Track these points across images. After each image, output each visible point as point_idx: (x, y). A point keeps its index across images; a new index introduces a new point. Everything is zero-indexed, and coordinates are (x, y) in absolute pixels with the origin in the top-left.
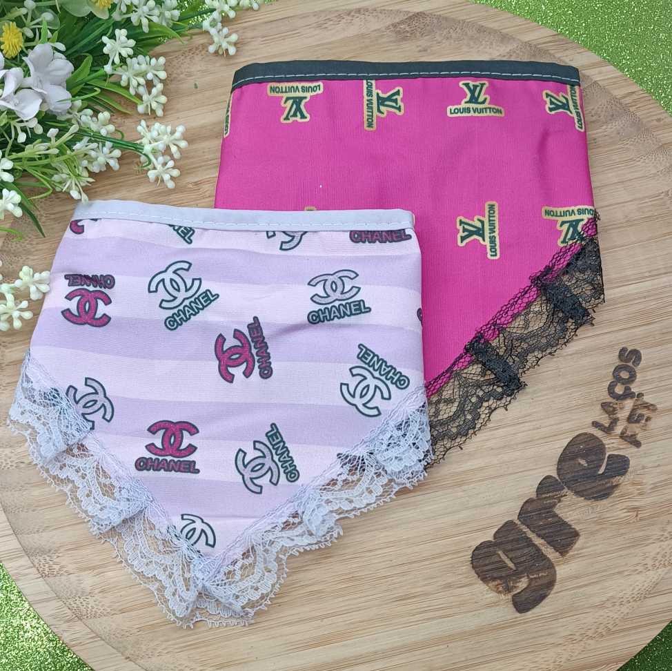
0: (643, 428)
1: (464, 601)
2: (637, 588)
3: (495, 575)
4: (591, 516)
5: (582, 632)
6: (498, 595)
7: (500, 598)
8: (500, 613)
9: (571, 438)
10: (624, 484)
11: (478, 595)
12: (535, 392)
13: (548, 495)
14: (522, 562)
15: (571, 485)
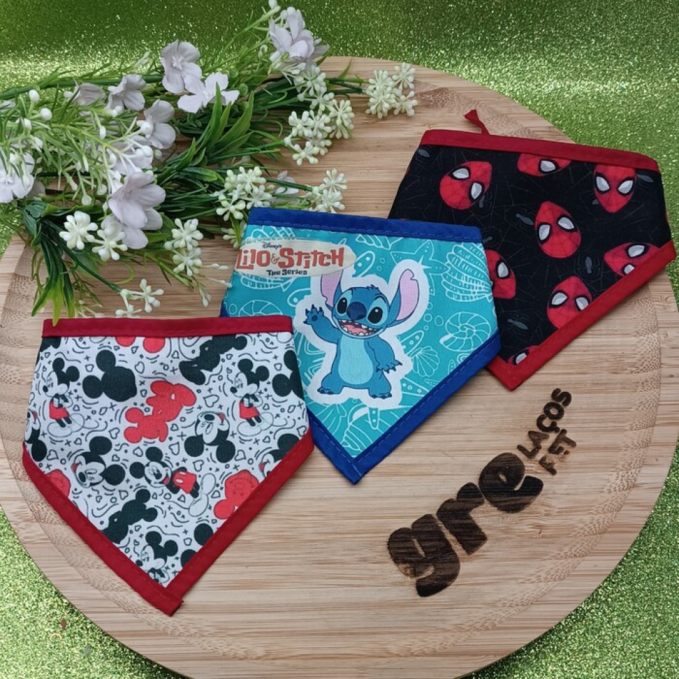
0: (561, 459)
1: (374, 575)
2: (528, 595)
3: (406, 558)
4: (500, 525)
5: (471, 623)
6: (405, 576)
7: (406, 580)
8: (403, 592)
9: (497, 456)
10: (535, 503)
11: (388, 573)
12: (474, 410)
13: (467, 500)
14: (431, 552)
15: (489, 494)
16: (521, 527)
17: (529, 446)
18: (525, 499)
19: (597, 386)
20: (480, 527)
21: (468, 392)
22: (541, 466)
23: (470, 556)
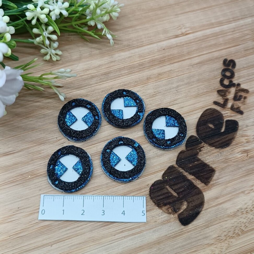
0: (243, 103)
3: (165, 202)
4: (221, 158)
5: (225, 233)
6: (169, 215)
7: (170, 217)
8: (171, 227)
9: (202, 112)
10: (237, 137)
11: (156, 216)
12: (178, 87)
13: (193, 148)
14: (182, 192)
15: (206, 140)
16: (234, 156)
17: (221, 100)
18: (230, 136)
19: (248, 52)
20: (208, 164)
21: (170, 76)
22: (232, 111)
23: (208, 186)
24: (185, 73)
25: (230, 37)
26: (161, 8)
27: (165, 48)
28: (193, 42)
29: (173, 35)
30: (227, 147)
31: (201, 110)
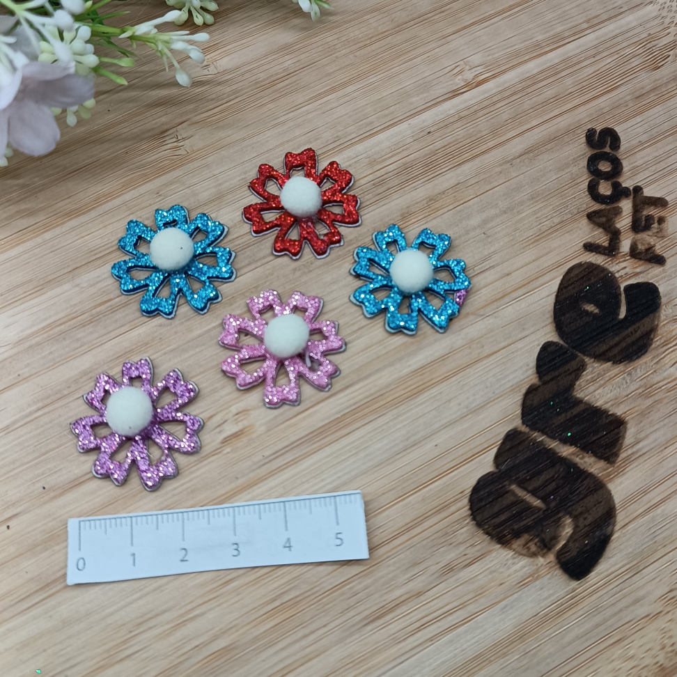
0: (659, 235)
1: (480, 587)
3: (516, 527)
6: (532, 560)
7: (537, 565)
8: (545, 590)
9: (561, 277)
10: (662, 324)
11: (501, 570)
12: (485, 222)
13: (557, 373)
14: (552, 493)
15: (585, 347)
16: (665, 374)
17: (602, 239)
18: (643, 326)
19: (643, 100)
20: (603, 407)
21: (460, 198)
22: (636, 261)
23: (616, 465)
24: (496, 184)
25: (590, 70)
26: (399, 28)
27: (432, 130)
28: (499, 101)
29: (445, 91)
30: (643, 354)
31: (558, 271)
